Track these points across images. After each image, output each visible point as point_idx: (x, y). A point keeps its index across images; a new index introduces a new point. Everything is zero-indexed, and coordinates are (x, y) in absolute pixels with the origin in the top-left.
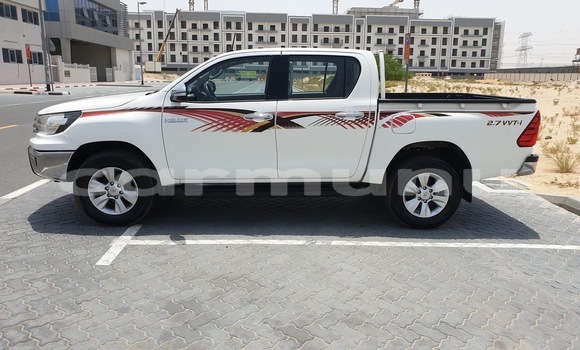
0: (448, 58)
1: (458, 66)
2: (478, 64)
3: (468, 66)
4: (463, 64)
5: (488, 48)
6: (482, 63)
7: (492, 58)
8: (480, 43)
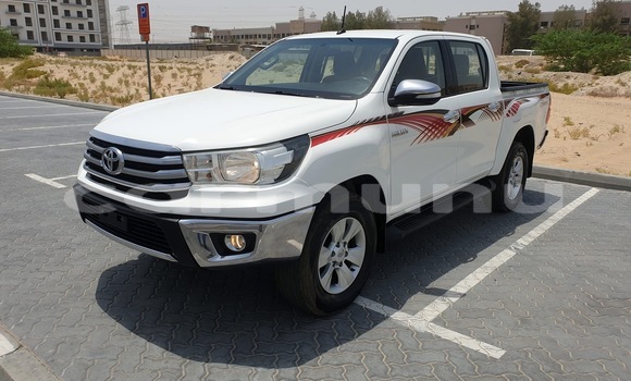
0: (50, 30)
1: (64, 40)
2: (87, 38)
3: (76, 41)
4: (70, 38)
5: (95, 20)
6: (92, 38)
7: (102, 32)
8: (85, 14)
